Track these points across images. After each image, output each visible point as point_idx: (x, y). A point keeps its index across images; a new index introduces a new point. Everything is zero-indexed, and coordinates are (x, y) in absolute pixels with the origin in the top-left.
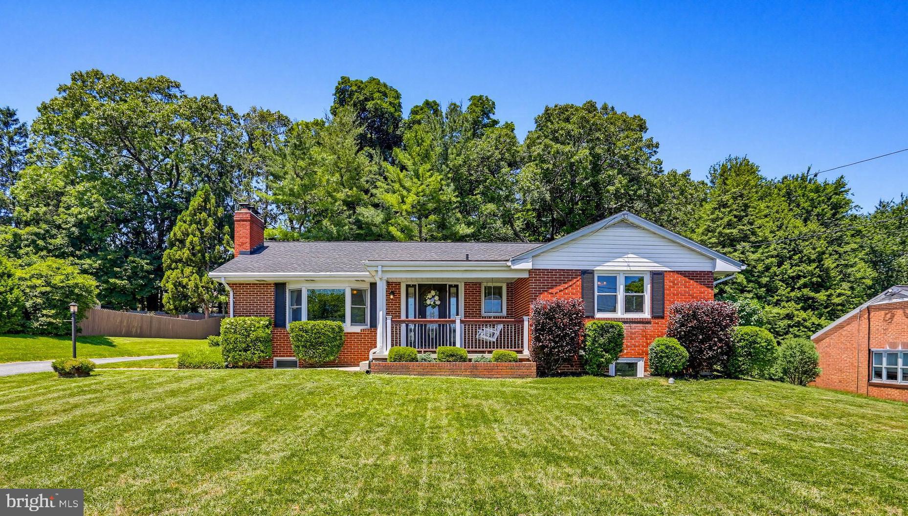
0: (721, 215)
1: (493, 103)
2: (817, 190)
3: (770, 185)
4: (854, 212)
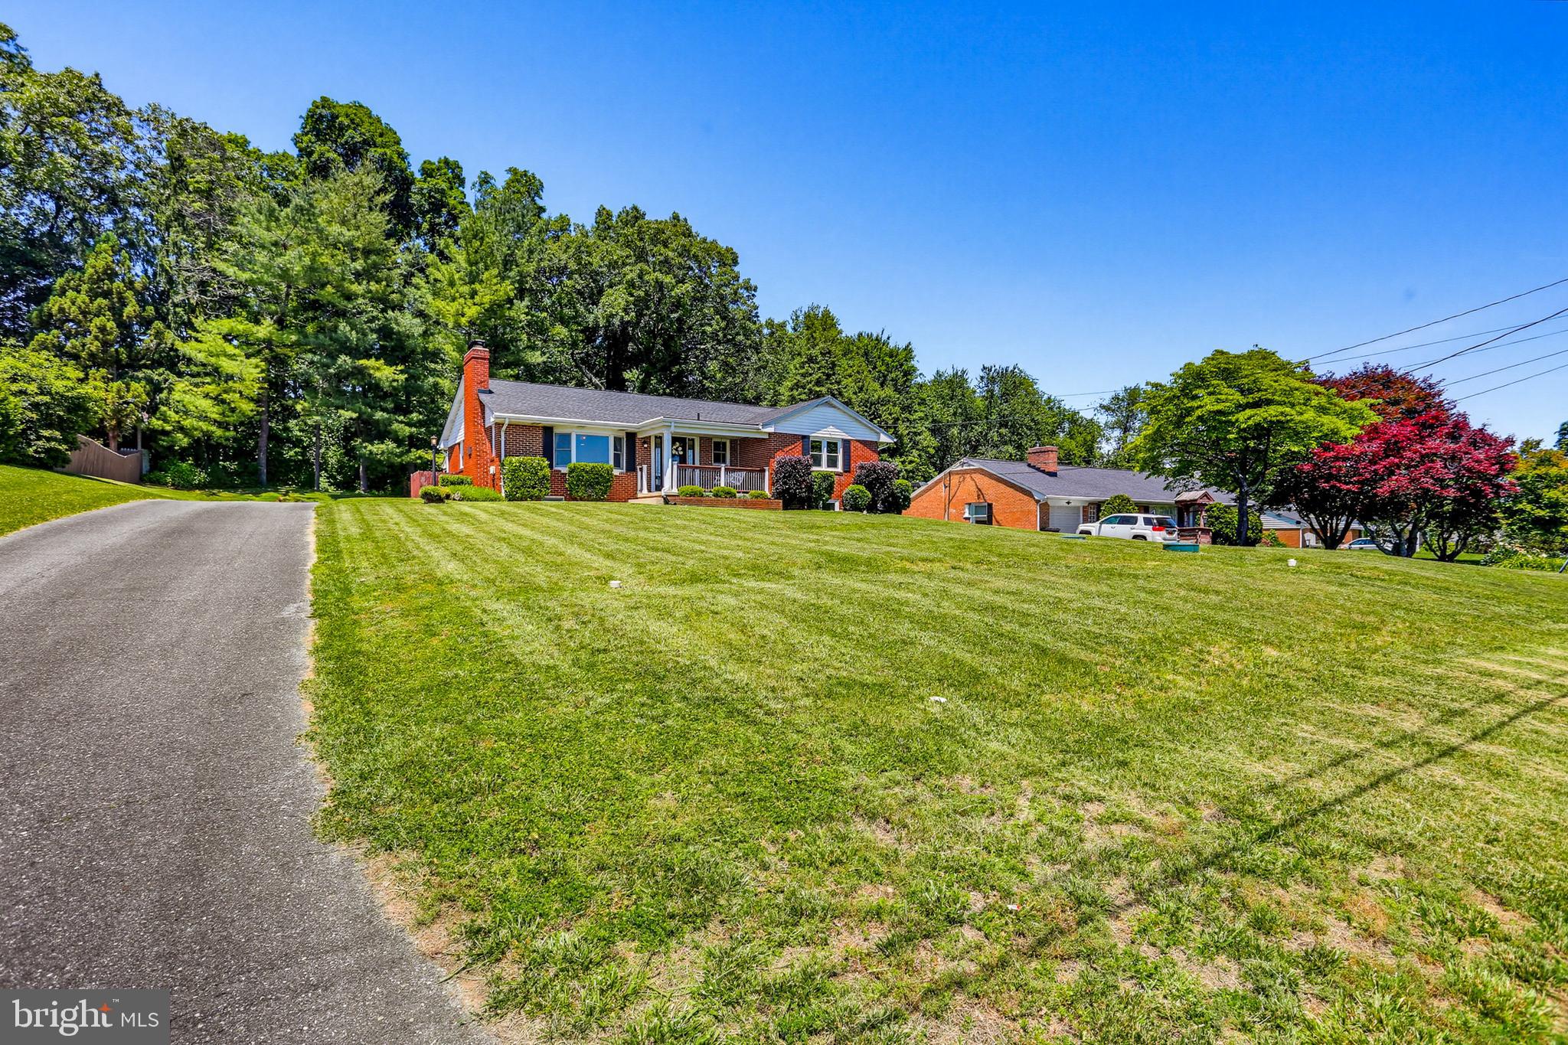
0: (811, 371)
1: (541, 184)
2: (892, 354)
3: (850, 342)
4: (919, 380)
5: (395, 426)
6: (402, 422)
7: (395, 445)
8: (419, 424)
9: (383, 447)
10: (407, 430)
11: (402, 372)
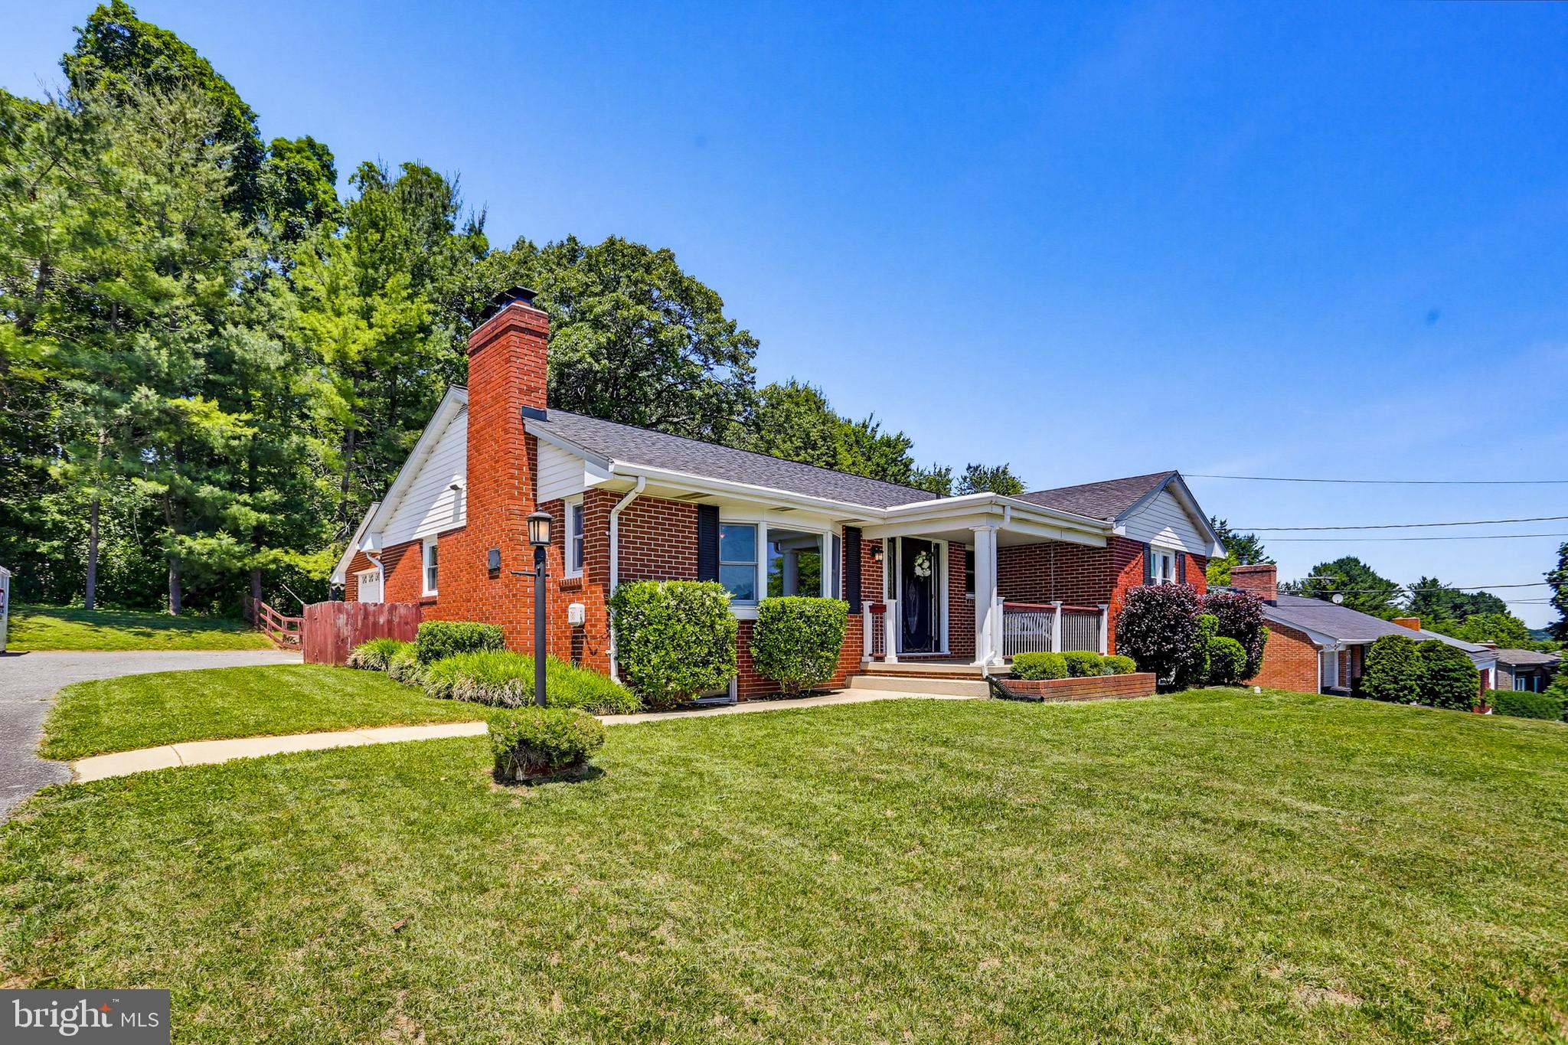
5: (235, 509)
6: (245, 504)
7: (232, 540)
8: (273, 509)
9: (212, 542)
10: (253, 517)
11: (249, 424)
